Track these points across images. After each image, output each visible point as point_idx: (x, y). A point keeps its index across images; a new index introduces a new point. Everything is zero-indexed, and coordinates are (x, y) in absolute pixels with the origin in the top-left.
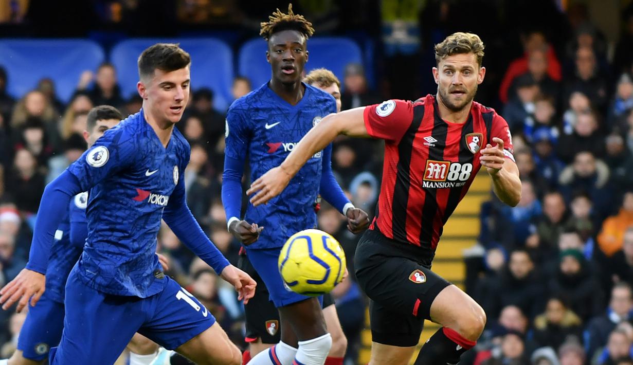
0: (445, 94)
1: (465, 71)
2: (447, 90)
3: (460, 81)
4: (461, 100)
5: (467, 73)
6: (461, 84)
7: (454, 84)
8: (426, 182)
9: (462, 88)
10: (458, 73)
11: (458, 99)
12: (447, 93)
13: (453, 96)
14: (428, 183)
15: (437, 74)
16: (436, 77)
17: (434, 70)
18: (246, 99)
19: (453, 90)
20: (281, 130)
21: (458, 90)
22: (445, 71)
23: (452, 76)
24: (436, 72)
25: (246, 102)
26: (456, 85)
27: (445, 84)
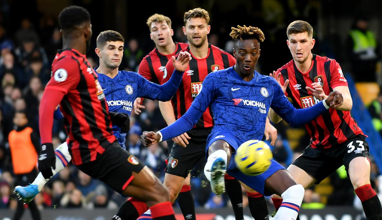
0: (190, 39)
1: (200, 27)
2: (191, 37)
3: (198, 32)
4: (199, 41)
5: (201, 28)
6: (198, 33)
7: (194, 34)
8: (194, 94)
9: (198, 35)
10: (196, 28)
11: (197, 41)
12: (191, 38)
13: (195, 40)
14: (195, 95)
15: (185, 30)
16: (185, 31)
17: (184, 28)
18: (219, 73)
19: (194, 37)
20: (241, 92)
21: (197, 36)
22: (189, 28)
23: (193, 29)
24: (185, 29)
25: (219, 74)
26: (195, 34)
27: (190, 34)
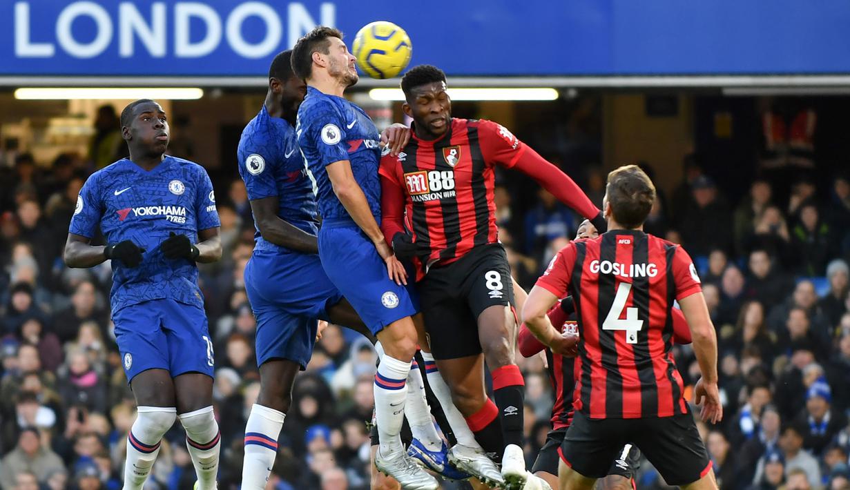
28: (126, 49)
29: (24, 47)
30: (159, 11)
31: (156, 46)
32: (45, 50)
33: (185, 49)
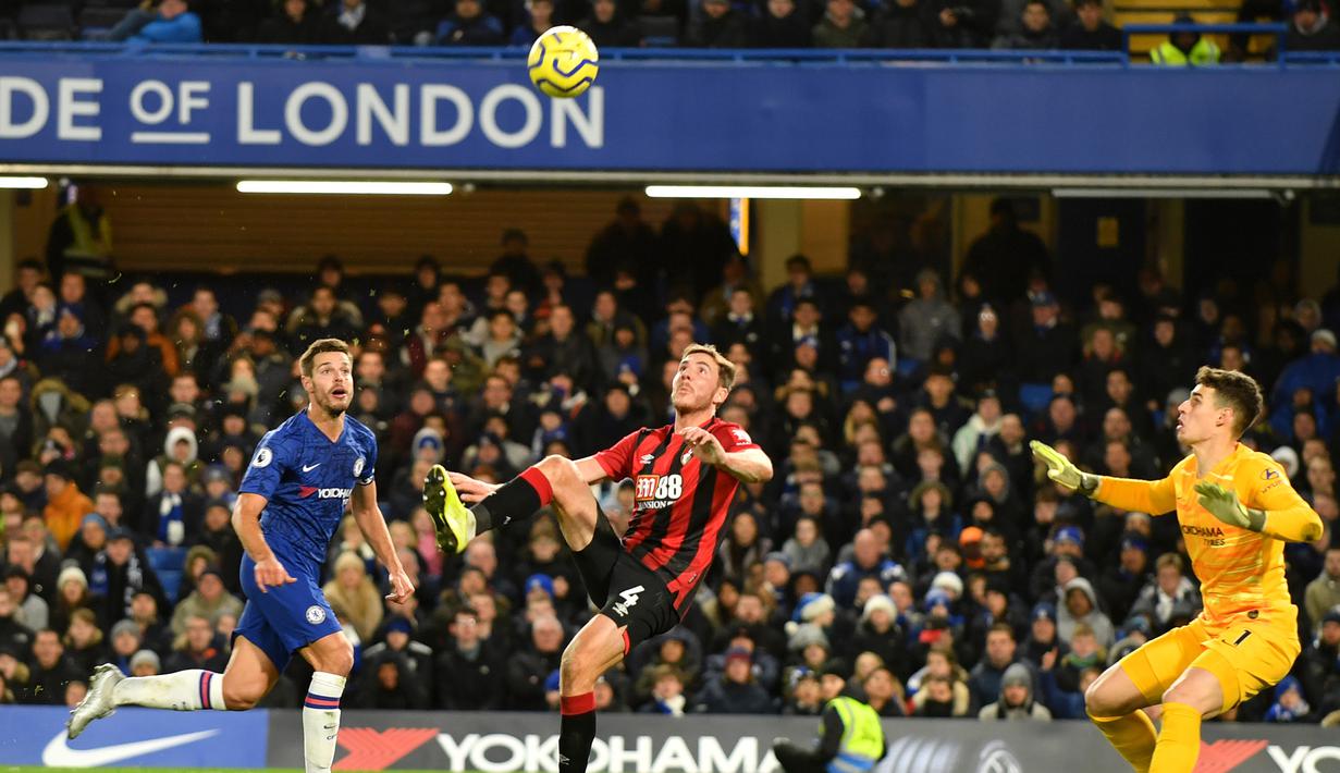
28: (364, 135)
29: (247, 134)
30: (402, 93)
31: (398, 133)
32: (272, 137)
33: (430, 137)
